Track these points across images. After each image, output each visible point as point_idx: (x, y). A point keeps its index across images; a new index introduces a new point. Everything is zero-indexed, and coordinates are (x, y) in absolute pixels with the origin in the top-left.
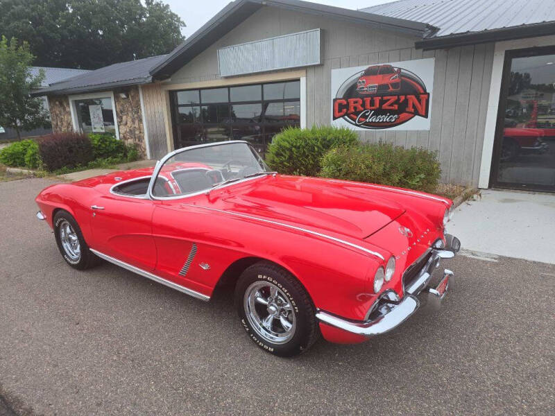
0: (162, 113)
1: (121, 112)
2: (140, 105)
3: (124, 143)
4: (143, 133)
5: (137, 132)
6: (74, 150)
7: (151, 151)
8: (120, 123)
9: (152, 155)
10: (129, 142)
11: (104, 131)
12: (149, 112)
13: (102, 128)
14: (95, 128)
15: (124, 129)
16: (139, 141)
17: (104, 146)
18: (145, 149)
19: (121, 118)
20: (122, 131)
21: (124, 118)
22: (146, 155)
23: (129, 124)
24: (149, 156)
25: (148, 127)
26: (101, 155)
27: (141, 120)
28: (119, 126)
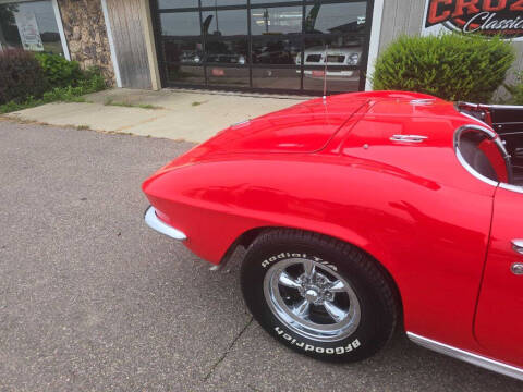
0: (139, 21)
1: (71, 22)
2: (101, 10)
3: (78, 65)
4: (109, 51)
5: (99, 50)
6: (21, 76)
7: (123, 78)
8: (69, 38)
9: (124, 82)
10: (86, 65)
11: (42, 49)
12: (117, 19)
13: (38, 46)
14: (27, 46)
15: (75, 46)
16: (103, 62)
17: (54, 70)
18: (113, 74)
19: (71, 29)
20: (74, 49)
21: (76, 29)
22: (114, 82)
23: (85, 38)
24: (119, 84)
25: (116, 43)
26: (55, 83)
27: (104, 33)
28: (67, 42)
